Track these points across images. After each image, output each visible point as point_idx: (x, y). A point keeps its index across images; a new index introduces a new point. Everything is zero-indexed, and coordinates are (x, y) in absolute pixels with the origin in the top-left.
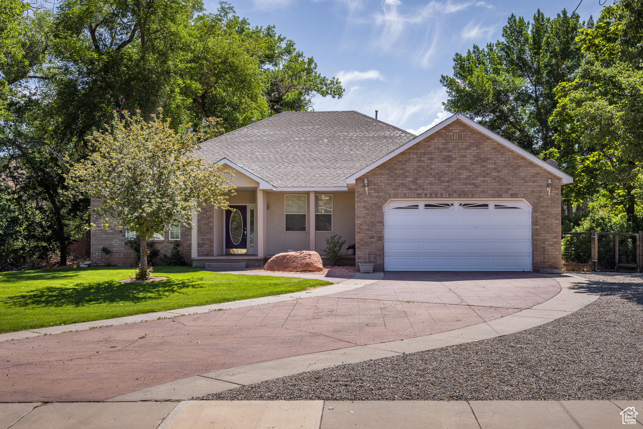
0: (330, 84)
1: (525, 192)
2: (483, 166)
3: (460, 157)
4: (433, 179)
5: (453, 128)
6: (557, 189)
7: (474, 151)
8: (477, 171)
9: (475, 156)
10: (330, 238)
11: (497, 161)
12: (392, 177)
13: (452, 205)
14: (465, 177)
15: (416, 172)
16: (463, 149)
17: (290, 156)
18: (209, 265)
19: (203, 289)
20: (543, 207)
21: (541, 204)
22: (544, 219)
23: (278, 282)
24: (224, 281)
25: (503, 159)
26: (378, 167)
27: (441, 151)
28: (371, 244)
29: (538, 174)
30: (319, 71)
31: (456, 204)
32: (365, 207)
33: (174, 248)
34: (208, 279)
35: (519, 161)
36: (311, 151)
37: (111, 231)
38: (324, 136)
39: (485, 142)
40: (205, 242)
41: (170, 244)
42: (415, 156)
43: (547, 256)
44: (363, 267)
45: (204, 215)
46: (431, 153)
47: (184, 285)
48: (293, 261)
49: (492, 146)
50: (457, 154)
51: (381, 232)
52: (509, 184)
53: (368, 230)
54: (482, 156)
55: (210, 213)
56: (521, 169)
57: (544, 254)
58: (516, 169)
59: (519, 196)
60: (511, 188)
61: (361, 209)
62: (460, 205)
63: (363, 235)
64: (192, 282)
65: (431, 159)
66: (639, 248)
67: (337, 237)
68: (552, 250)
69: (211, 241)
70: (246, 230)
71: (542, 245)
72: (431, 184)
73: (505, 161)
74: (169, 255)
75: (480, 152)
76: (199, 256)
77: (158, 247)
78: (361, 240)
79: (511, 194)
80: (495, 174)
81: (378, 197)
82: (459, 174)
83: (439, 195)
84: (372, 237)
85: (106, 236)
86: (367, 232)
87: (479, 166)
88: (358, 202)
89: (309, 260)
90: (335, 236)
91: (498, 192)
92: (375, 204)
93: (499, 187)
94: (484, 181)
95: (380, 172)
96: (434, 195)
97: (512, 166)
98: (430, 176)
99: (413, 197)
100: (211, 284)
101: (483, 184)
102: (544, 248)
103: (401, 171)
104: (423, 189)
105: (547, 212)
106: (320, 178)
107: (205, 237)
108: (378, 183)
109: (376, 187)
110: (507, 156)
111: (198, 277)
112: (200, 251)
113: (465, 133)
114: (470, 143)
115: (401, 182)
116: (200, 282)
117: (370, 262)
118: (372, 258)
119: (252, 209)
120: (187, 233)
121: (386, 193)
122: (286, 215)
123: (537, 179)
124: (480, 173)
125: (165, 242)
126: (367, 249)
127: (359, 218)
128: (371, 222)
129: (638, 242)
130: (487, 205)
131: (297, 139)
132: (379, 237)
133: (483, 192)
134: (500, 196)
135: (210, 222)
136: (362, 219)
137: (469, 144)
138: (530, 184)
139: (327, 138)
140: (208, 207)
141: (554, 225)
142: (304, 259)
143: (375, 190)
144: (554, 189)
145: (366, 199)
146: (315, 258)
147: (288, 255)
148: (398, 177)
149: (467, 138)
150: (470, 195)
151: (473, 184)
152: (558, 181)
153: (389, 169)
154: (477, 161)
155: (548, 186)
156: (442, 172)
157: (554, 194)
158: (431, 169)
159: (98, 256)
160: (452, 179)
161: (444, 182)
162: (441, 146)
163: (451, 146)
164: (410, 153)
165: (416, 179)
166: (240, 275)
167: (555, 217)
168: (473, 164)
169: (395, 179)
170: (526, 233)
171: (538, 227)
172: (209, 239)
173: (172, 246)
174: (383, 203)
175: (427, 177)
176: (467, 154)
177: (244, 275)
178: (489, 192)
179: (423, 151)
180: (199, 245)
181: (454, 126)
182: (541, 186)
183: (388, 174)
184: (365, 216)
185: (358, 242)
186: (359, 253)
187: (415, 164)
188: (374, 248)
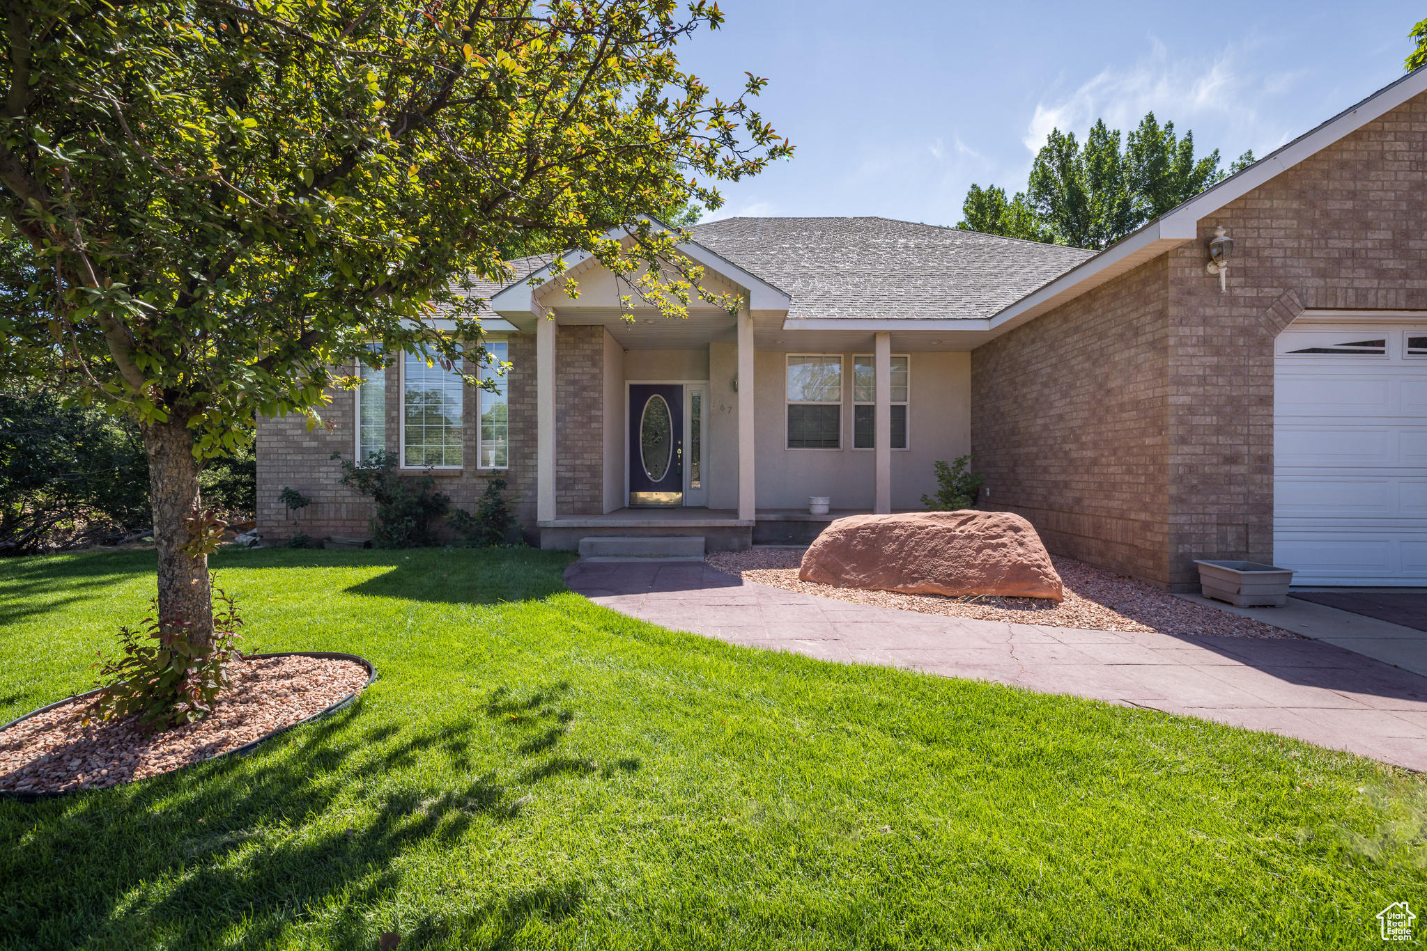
12: (1313, 224)
18: (592, 545)
26: (1260, 188)
28: (1230, 484)
32: (1205, 341)
33: (490, 491)
37: (314, 444)
40: (578, 475)
41: (480, 481)
42: (1401, 146)
44: (1250, 584)
45: (577, 401)
48: (934, 553)
53: (1218, 430)
55: (593, 394)
61: (1191, 350)
63: (1199, 450)
69: (595, 471)
70: (681, 447)
74: (474, 511)
76: (560, 513)
77: (447, 488)
78: (1191, 468)
81: (1252, 303)
84: (1232, 460)
85: (299, 457)
86: (1214, 439)
88: (1181, 322)
89: (1021, 550)
92: (1244, 331)
95: (1267, 204)
103: (1349, 205)
107: (578, 462)
108: (1258, 249)
109: (1251, 263)
112: (563, 499)
115: (1348, 244)
117: (1225, 557)
118: (1232, 537)
119: (695, 394)
120: (526, 450)
121: (1288, 288)
122: (791, 406)
125: (465, 475)
126: (1213, 504)
127: (1183, 384)
128: (1231, 400)
132: (1258, 459)
135: (591, 419)
136: (1192, 390)
139: (852, 246)
140: (588, 377)
142: (995, 548)
143: (1245, 275)
145: (1209, 312)
147: (897, 526)
148: (1337, 224)
159: (278, 514)
164: (1382, 133)
165: (1407, 235)
169: (1326, 235)
172: (590, 466)
173: (484, 486)
174: (1275, 329)
180: (561, 484)
183: (1298, 214)
184: (1204, 377)
185: (1179, 479)
186: (1183, 519)
187: (1401, 176)
188: (1241, 499)
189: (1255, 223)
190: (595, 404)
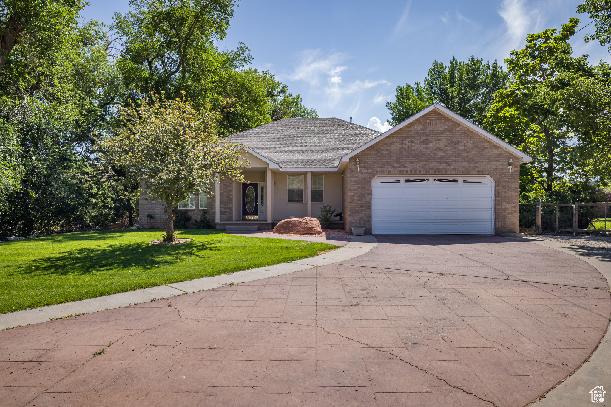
0: (310, 113)
1: (490, 169)
2: (455, 148)
3: (435, 140)
4: (413, 158)
5: (431, 116)
6: (516, 167)
7: (447, 135)
8: (450, 152)
9: (448, 140)
10: (323, 208)
11: (467, 144)
12: (379, 156)
13: (428, 180)
14: (439, 157)
15: (399, 152)
16: (438, 133)
17: (291, 147)
18: (229, 228)
19: (219, 252)
20: (504, 182)
21: (503, 180)
22: (505, 192)
23: (288, 245)
24: (239, 244)
25: (472, 142)
26: (367, 148)
27: (420, 136)
28: (362, 211)
29: (500, 154)
30: (303, 103)
31: (431, 179)
32: (356, 181)
33: (203, 215)
34: (225, 241)
35: (485, 144)
36: (306, 143)
37: (154, 202)
38: (315, 134)
39: (457, 128)
40: (226, 210)
41: (199, 212)
42: (398, 140)
43: (507, 222)
44: (355, 231)
45: (226, 190)
46: (412, 137)
47: (203, 247)
48: (297, 226)
49: (462, 131)
50: (433, 137)
51: (370, 202)
52: (476, 163)
53: (359, 200)
54: (454, 140)
55: (230, 188)
56: (486, 150)
57: (504, 220)
58: (483, 150)
59: (484, 173)
60: (478, 166)
61: (352, 183)
62: (434, 180)
63: (355, 204)
64: (211, 244)
65: (412, 142)
66: (576, 216)
67: (329, 207)
68: (511, 218)
69: (231, 209)
70: (258, 202)
71: (503, 214)
72: (411, 163)
73: (473, 143)
74: (198, 220)
75: (452, 137)
76: (221, 221)
77: (191, 214)
78: (353, 208)
79: (478, 171)
80: (464, 155)
81: (366, 173)
82: (435, 154)
83: (418, 172)
84: (362, 206)
85: (151, 205)
86: (358, 202)
87: (452, 148)
88: (351, 177)
89: (311, 225)
90: (327, 206)
91: (467, 169)
92: (364, 179)
93: (468, 165)
94: (455, 161)
95: (369, 152)
96: (413, 172)
97: (479, 148)
98: (411, 156)
99: (396, 173)
100: (227, 247)
101: (454, 163)
102: (504, 215)
103: (387, 152)
104: (405, 167)
105: (508, 186)
106: (315, 162)
107: (226, 207)
108: (367, 162)
109: (365, 165)
110: (475, 140)
111: (217, 239)
112: (222, 217)
113: (440, 121)
114: (445, 129)
115: (387, 161)
116: (218, 245)
117: (360, 227)
118: (362, 223)
119: (262, 186)
120: (212, 204)
121: (373, 170)
122: (288, 190)
123: (499, 158)
124: (452, 154)
125: (196, 210)
126: (358, 216)
127: (350, 191)
128: (362, 194)
129: (575, 211)
130: (456, 181)
131: (295, 135)
132: (368, 206)
133: (455, 169)
134: (469, 173)
135: (230, 195)
136: (353, 192)
137: (443, 129)
138: (493, 163)
139: (317, 135)
140: (229, 183)
141: (514, 197)
142: (306, 224)
143: (365, 167)
144: (514, 167)
145: (357, 175)
146: (315, 223)
147: (292, 221)
148: (384, 156)
149: (442, 125)
150: (444, 172)
151: (446, 163)
152: (517, 161)
153: (376, 150)
154: (449, 144)
155: (509, 164)
156: (420, 152)
157: (514, 171)
158: (412, 150)
159: (145, 221)
160: (429, 159)
161: (422, 161)
162: (420, 131)
163: (428, 131)
164: (394, 137)
165: (399, 158)
166: (253, 238)
167: (514, 190)
168: (446, 146)
169: (382, 159)
170: (489, 204)
171: (499, 198)
172: (229, 208)
173: (201, 213)
174: (371, 179)
175: (408, 157)
176: (442, 138)
177: (257, 238)
178: (459, 169)
179: (405, 136)
180: (222, 213)
181: (431, 114)
182: (503, 165)
183: (376, 154)
184: (356, 189)
185: (351, 211)
186: (352, 219)
187: (398, 146)
188: (364, 215)
189: (367, 156)
190: (231, 191)
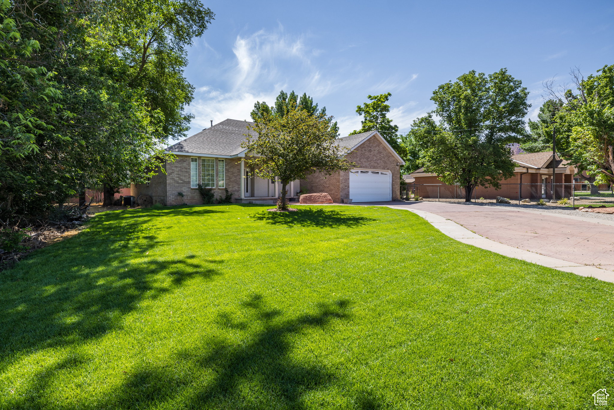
2: (380, 155)
3: (373, 150)
11: (384, 153)
15: (360, 156)
21: (395, 173)
22: (395, 179)
28: (346, 189)
31: (370, 171)
35: (390, 154)
37: (182, 182)
41: (220, 190)
48: (319, 198)
49: (382, 147)
52: (386, 164)
56: (390, 158)
57: (395, 194)
59: (389, 169)
65: (366, 150)
68: (397, 192)
71: (395, 190)
72: (364, 162)
75: (379, 149)
77: (212, 192)
78: (342, 187)
79: (386, 168)
80: (383, 159)
82: (373, 158)
83: (366, 167)
86: (344, 184)
97: (388, 156)
98: (364, 158)
99: (358, 167)
101: (380, 163)
104: (361, 164)
105: (396, 176)
113: (375, 140)
118: (345, 196)
120: (229, 184)
123: (394, 162)
124: (379, 158)
126: (344, 192)
128: (346, 179)
130: (378, 173)
132: (348, 186)
134: (383, 169)
137: (376, 145)
138: (392, 164)
141: (398, 182)
142: (326, 197)
148: (355, 157)
150: (375, 168)
151: (377, 163)
156: (368, 156)
157: (398, 169)
158: (365, 155)
161: (369, 161)
162: (368, 145)
163: (371, 145)
167: (398, 178)
168: (377, 154)
171: (394, 182)
174: (350, 170)
176: (376, 149)
178: (380, 167)
179: (363, 146)
182: (395, 165)
184: (343, 176)
186: (342, 194)
